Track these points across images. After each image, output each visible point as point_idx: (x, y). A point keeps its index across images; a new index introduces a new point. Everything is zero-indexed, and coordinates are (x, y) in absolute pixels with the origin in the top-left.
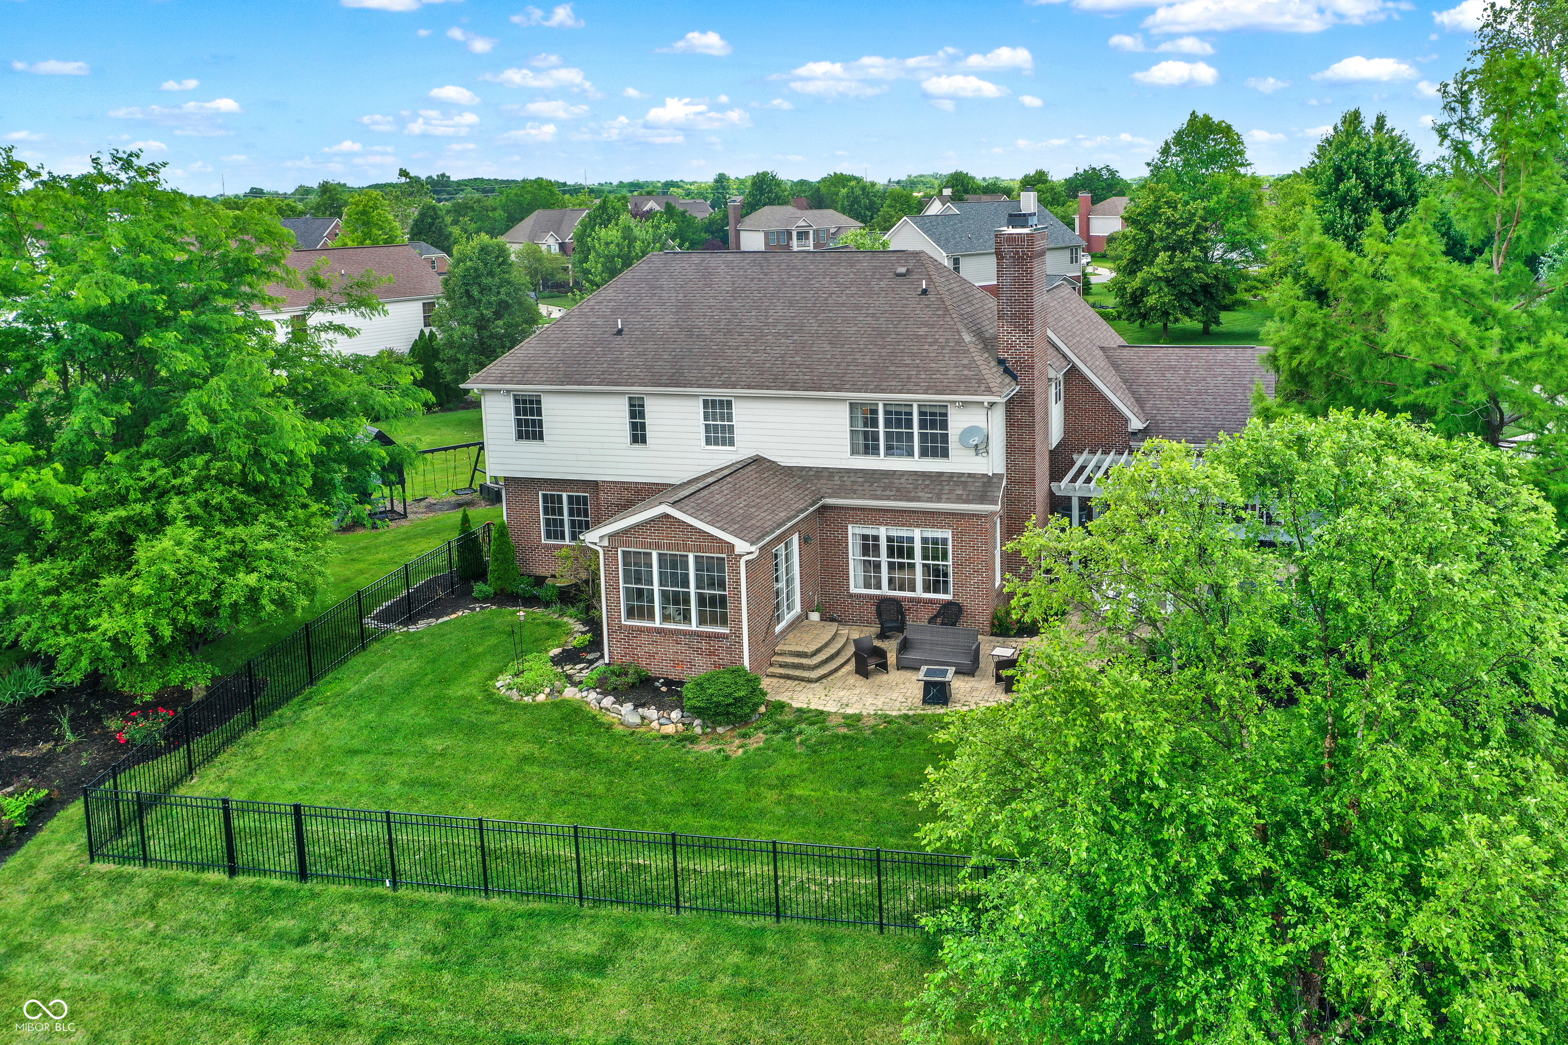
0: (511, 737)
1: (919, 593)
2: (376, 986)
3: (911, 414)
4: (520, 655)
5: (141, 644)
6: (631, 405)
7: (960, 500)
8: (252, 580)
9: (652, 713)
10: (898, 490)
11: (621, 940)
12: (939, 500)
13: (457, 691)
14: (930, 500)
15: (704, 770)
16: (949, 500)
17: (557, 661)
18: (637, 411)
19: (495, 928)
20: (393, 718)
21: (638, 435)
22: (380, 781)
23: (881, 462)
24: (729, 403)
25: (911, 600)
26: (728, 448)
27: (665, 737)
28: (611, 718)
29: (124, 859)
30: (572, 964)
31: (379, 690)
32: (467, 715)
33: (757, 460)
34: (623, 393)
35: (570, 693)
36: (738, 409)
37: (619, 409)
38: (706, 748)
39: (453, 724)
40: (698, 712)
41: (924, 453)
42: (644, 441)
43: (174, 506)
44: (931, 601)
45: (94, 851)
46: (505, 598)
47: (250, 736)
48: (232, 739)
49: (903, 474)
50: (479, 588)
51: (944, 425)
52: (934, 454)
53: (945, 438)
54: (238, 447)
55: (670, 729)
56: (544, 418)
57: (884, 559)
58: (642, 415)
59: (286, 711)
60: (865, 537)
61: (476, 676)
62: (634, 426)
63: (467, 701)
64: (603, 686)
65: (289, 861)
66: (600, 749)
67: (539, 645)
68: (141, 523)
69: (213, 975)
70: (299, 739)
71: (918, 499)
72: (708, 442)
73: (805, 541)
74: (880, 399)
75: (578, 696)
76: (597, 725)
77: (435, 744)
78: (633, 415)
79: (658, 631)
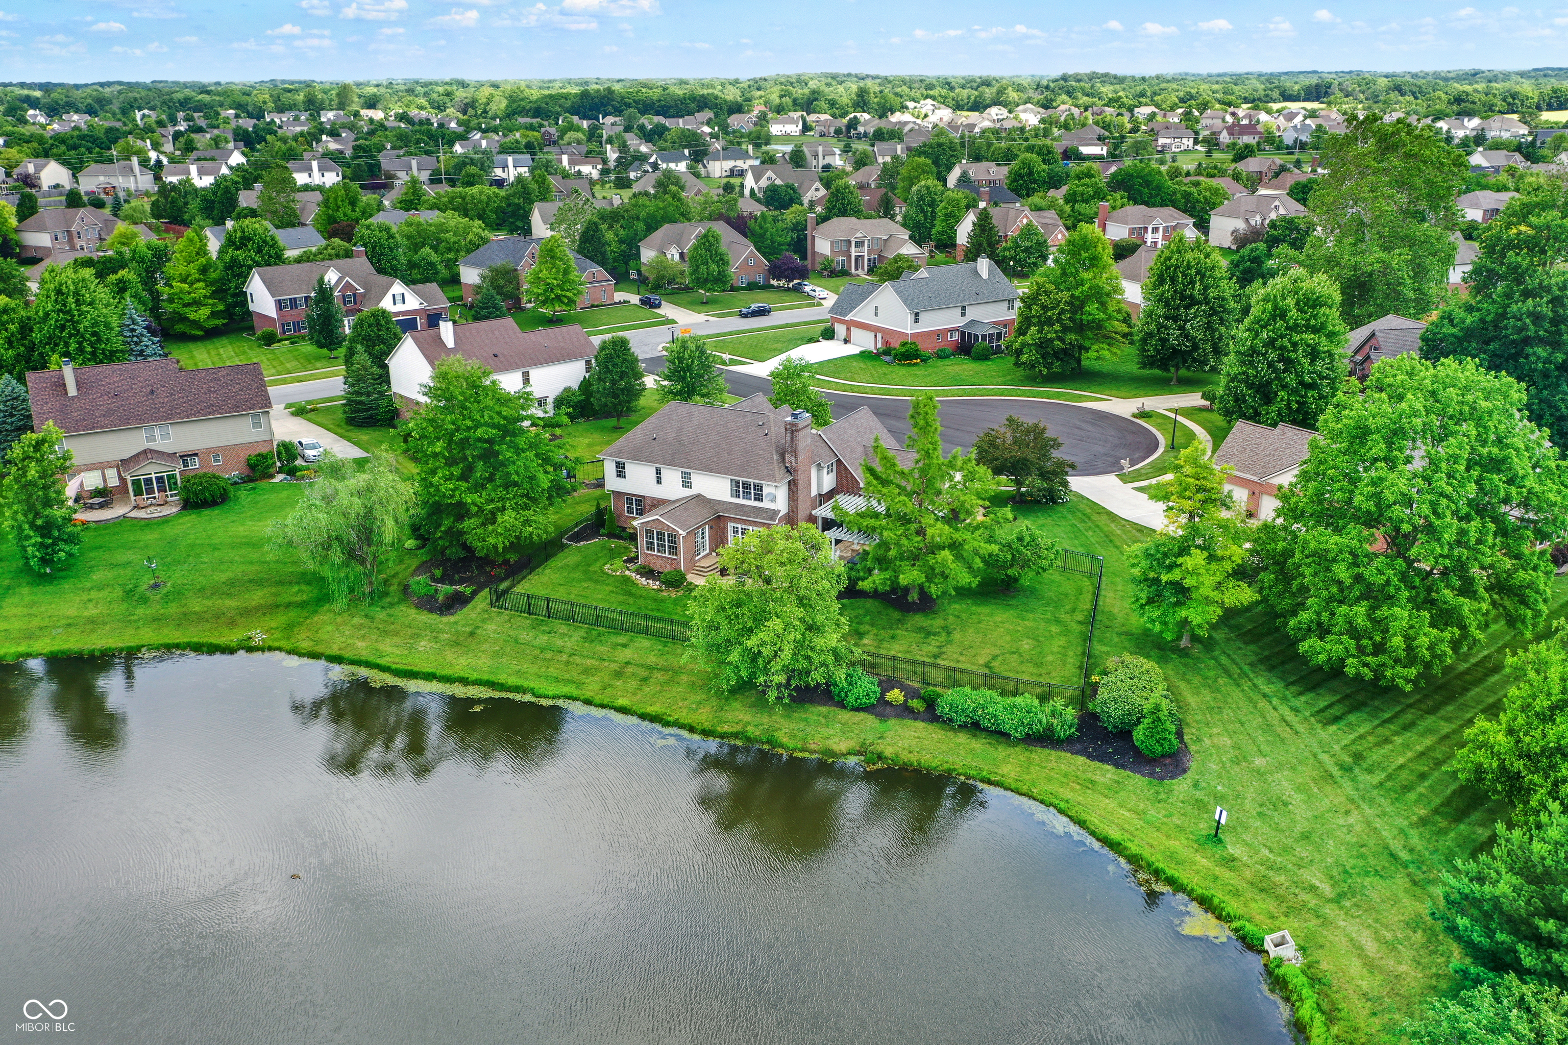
0: (607, 585)
3: (751, 485)
4: (612, 558)
5: (500, 547)
6: (656, 470)
7: (763, 518)
8: (531, 529)
9: (651, 582)
10: (745, 512)
11: (632, 641)
13: (592, 569)
14: (756, 517)
15: (663, 601)
16: (761, 518)
17: (625, 562)
18: (659, 472)
19: (599, 635)
20: (572, 575)
21: (659, 481)
22: (569, 594)
23: (740, 501)
24: (690, 474)
26: (688, 490)
27: (653, 589)
28: (638, 582)
29: (500, 608)
30: (618, 645)
31: (568, 566)
32: (595, 577)
33: (699, 496)
34: (654, 466)
35: (627, 573)
36: (693, 476)
37: (652, 471)
38: (665, 594)
39: (590, 579)
40: (664, 583)
41: (755, 500)
42: (661, 483)
43: (508, 505)
45: (492, 605)
46: (611, 536)
47: (529, 577)
48: (524, 577)
49: (746, 506)
50: (603, 531)
51: (762, 490)
52: (758, 500)
53: (762, 495)
54: (526, 485)
55: (655, 587)
56: (626, 471)
57: (740, 535)
58: (660, 474)
59: (540, 570)
60: (733, 528)
61: (599, 564)
62: (657, 478)
63: (595, 572)
64: (637, 572)
65: (545, 612)
66: (633, 590)
67: (620, 555)
68: (498, 509)
69: (527, 638)
70: (544, 579)
71: (753, 516)
72: (683, 486)
73: (711, 528)
74: (741, 479)
75: (629, 574)
76: (634, 584)
77: (585, 585)
78: (657, 473)
79: (656, 556)
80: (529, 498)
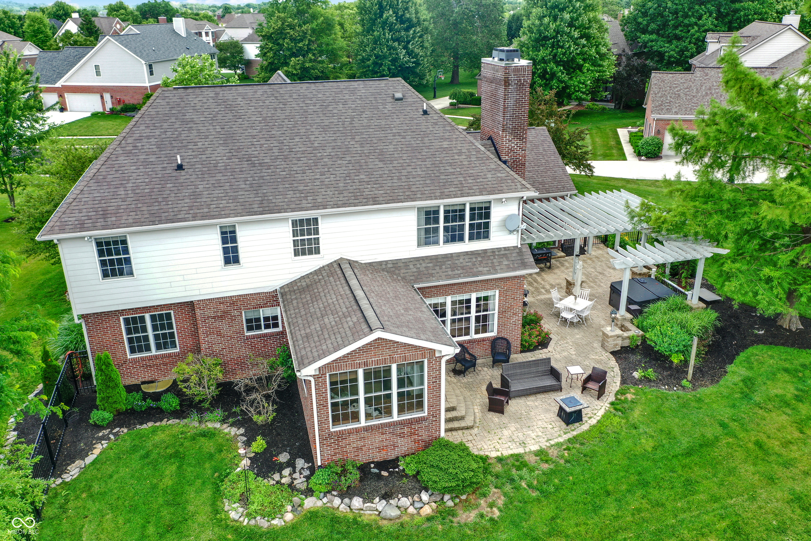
1: (474, 335)
3: (462, 211)
6: (222, 233)
7: (509, 269)
10: (463, 268)
18: (228, 237)
23: (440, 249)
24: (316, 220)
26: (314, 256)
34: (215, 225)
36: (324, 224)
37: (209, 238)
42: (236, 260)
44: (483, 340)
49: (459, 255)
56: (131, 255)
57: (448, 317)
58: (234, 240)
60: (435, 306)
62: (226, 251)
78: (224, 241)
79: (366, 429)
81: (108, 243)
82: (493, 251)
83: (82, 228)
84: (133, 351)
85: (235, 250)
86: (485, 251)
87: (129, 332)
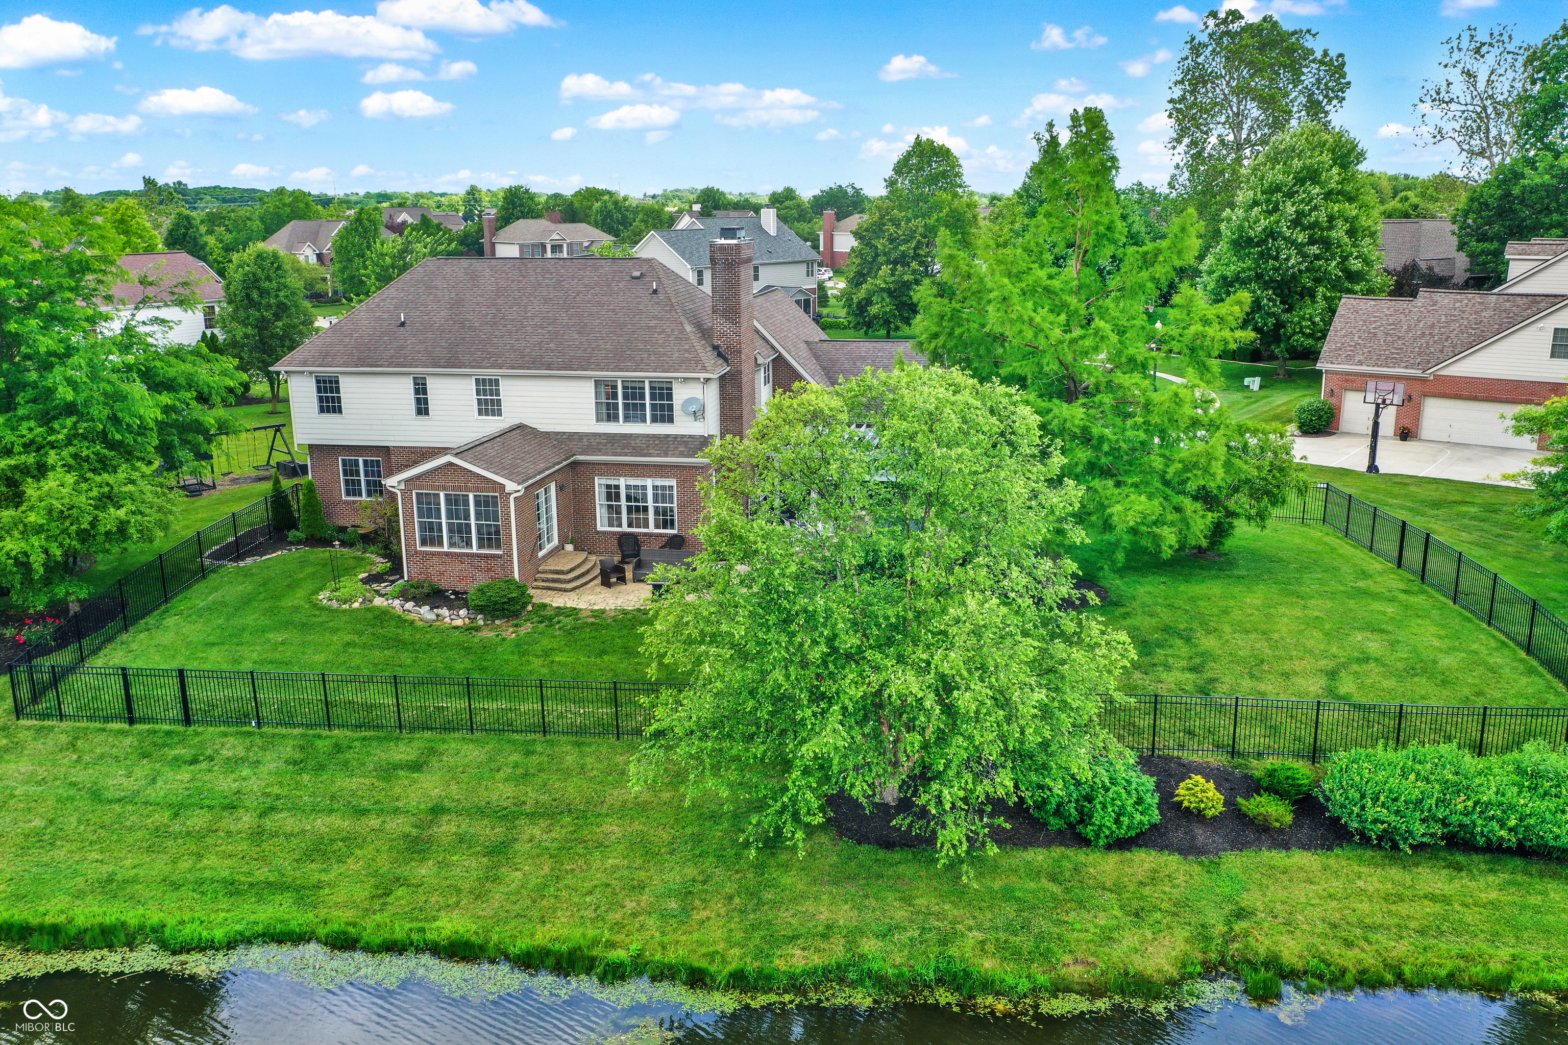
0: (335, 631)
1: (652, 529)
2: (254, 785)
3: (643, 388)
4: (336, 578)
5: (37, 561)
6: (415, 384)
7: (682, 455)
8: (121, 513)
9: (445, 612)
10: (634, 448)
11: (432, 751)
12: (666, 455)
13: (288, 602)
14: (658, 455)
15: (486, 647)
16: (673, 455)
17: (365, 581)
18: (421, 389)
19: (338, 748)
20: (238, 622)
21: (422, 408)
22: (236, 661)
23: (621, 427)
24: (497, 381)
25: (645, 534)
26: (497, 418)
27: (456, 628)
28: (412, 617)
29: (44, 716)
30: (397, 767)
31: (223, 604)
32: (297, 617)
33: (521, 427)
34: (409, 374)
35: (378, 601)
36: (505, 387)
37: (404, 388)
38: (488, 634)
39: (287, 624)
40: (480, 609)
41: (654, 420)
42: (427, 413)
43: (52, 457)
44: (661, 535)
45: (19, 712)
46: (317, 541)
47: (124, 637)
48: (110, 639)
49: (638, 436)
50: (293, 534)
51: (670, 397)
52: (663, 420)
53: (671, 407)
54: (99, 411)
55: (459, 622)
56: (342, 395)
57: (623, 502)
58: (425, 392)
59: (150, 620)
60: (608, 487)
61: (301, 593)
62: (418, 401)
63: (296, 609)
64: (404, 595)
65: (176, 712)
66: (406, 635)
67: (349, 571)
68: (25, 470)
69: (129, 784)
70: (165, 637)
71: (650, 455)
72: (480, 414)
73: (560, 489)
74: (619, 376)
75: (385, 603)
76: (401, 621)
77: (278, 637)
78: (417, 392)
79: (447, 554)
80: (112, 445)
81: (325, 382)
82: (676, 436)
83: (304, 364)
84: (348, 494)
85: (426, 401)
86: (668, 436)
87: (345, 474)
